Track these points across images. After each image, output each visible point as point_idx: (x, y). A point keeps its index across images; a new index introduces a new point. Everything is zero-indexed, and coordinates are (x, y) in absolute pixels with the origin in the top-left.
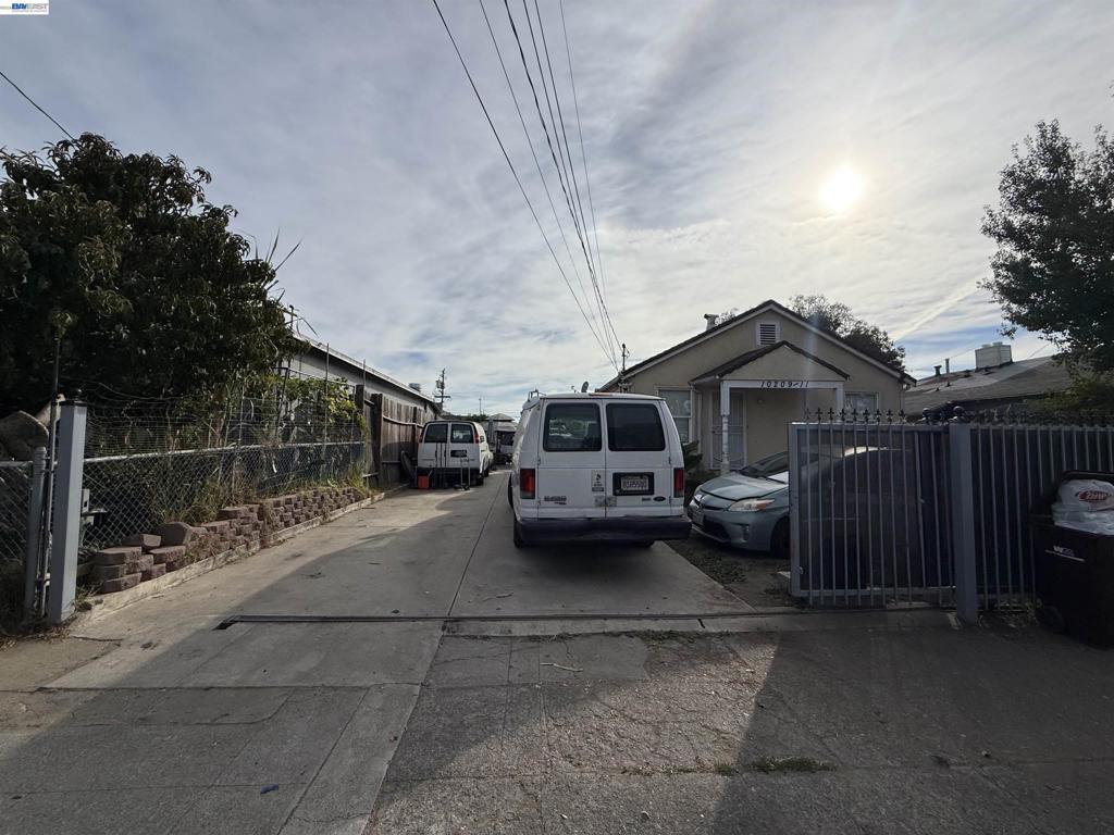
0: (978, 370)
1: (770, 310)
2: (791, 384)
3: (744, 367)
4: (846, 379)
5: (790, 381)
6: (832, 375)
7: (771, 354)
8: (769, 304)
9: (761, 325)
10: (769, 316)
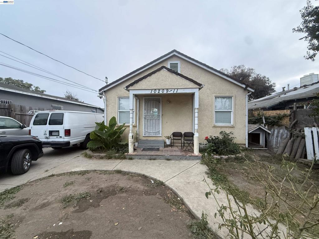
0: (301, 87)
1: (175, 55)
2: (168, 91)
3: (140, 83)
4: (200, 86)
5: (167, 89)
6: (192, 85)
7: (156, 74)
8: (173, 52)
9: (170, 64)
10: (174, 58)
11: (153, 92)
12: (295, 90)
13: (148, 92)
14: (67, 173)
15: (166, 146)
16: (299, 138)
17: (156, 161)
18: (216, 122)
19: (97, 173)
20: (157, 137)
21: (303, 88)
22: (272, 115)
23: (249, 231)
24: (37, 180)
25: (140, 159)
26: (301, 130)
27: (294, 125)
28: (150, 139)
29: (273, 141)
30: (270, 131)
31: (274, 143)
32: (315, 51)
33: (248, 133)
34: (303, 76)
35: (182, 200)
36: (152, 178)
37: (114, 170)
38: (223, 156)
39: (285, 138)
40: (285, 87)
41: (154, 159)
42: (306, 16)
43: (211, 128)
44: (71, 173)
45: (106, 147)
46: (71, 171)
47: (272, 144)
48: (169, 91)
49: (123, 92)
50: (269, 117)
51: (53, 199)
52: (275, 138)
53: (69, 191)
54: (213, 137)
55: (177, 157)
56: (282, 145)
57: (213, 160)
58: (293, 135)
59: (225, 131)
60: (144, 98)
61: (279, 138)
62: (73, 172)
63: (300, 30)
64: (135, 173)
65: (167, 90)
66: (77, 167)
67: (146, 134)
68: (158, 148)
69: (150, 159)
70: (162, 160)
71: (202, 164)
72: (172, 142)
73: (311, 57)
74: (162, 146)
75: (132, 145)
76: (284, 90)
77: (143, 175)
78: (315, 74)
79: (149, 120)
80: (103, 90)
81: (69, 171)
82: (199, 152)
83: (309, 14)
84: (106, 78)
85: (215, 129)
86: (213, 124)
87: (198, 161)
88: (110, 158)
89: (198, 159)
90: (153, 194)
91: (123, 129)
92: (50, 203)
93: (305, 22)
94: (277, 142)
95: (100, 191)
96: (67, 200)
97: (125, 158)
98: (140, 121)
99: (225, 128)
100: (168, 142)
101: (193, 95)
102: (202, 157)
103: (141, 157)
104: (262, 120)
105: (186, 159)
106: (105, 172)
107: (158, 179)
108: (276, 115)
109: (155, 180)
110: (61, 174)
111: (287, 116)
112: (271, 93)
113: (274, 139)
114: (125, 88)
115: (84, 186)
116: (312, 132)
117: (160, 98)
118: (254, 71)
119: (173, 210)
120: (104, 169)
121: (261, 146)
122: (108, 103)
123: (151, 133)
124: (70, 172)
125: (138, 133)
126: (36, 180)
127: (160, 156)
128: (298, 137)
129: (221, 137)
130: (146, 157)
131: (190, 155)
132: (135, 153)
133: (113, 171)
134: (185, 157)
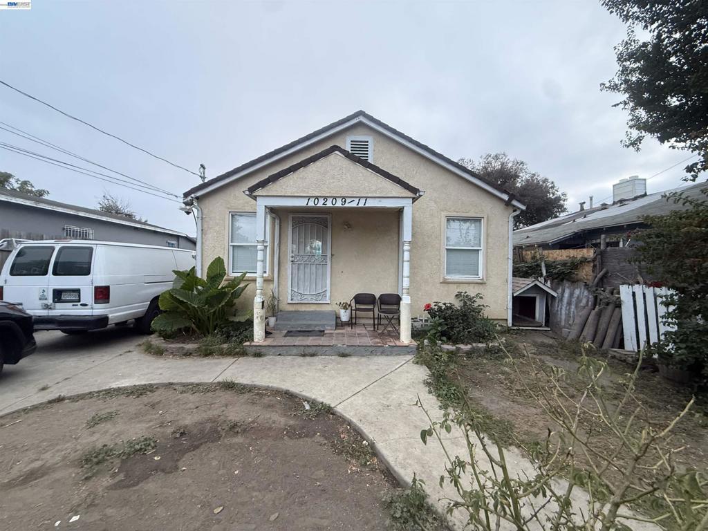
1: (360, 122)
2: (345, 201)
3: (282, 181)
4: (416, 194)
5: (344, 198)
6: (397, 190)
7: (318, 163)
8: (358, 116)
9: (352, 141)
10: (360, 130)
11: (311, 204)
12: (603, 209)
13: (301, 203)
14: (98, 392)
15: (340, 324)
16: (610, 308)
17: (316, 359)
18: (449, 272)
19: (175, 389)
20: (320, 305)
21: (619, 205)
22: (559, 258)
23: (512, 516)
24: (18, 411)
25: (279, 355)
26: (614, 289)
27: (602, 279)
28: (303, 308)
29: (561, 314)
30: (555, 291)
31: (563, 317)
32: (641, 132)
33: (513, 297)
34: (618, 182)
35: (372, 445)
36: (307, 397)
37: (216, 381)
38: (462, 346)
39: (584, 307)
40: (584, 203)
41: (313, 355)
42: (625, 60)
43: (438, 285)
44: (110, 393)
45: (198, 327)
46: (107, 388)
47: (559, 320)
48: (348, 200)
49: (241, 201)
50: (554, 262)
51: (58, 458)
52: (565, 306)
53: (101, 437)
54: (441, 305)
55: (363, 350)
56: (578, 321)
57: (440, 354)
58: (598, 300)
59: (466, 293)
60: (291, 216)
61: (573, 307)
62: (115, 390)
63: (615, 87)
64: (267, 389)
65: (343, 200)
66: (123, 377)
67: (295, 298)
68: (322, 329)
69: (304, 355)
70: (329, 355)
71: (417, 363)
72: (354, 316)
73: (633, 144)
74: (331, 326)
75: (261, 323)
76: (582, 209)
77: (287, 392)
78: (640, 177)
79: (302, 267)
80: (193, 195)
81: (104, 388)
82: (412, 337)
83: (632, 56)
84: (202, 166)
85: (446, 287)
86: (442, 276)
87: (409, 357)
88: (208, 353)
89: (409, 353)
90: (307, 436)
91: (242, 285)
92: (49, 468)
93: (624, 71)
94: (568, 315)
95: (182, 434)
96: (95, 460)
97: (244, 354)
98: (282, 268)
99: (467, 285)
100: (345, 316)
101: (399, 212)
102: (418, 348)
103: (281, 351)
104: (541, 270)
105: (383, 353)
106: (195, 388)
107: (320, 400)
108: (568, 259)
109: (313, 403)
110: (83, 394)
111: (589, 262)
112: (558, 214)
113: (564, 308)
114: (247, 193)
115: (140, 422)
116: (634, 294)
117: (328, 217)
118: (525, 167)
119: (351, 470)
120: (192, 381)
121: (538, 323)
122: (205, 226)
123: (306, 297)
124: (105, 390)
125: (276, 295)
126: (14, 412)
127: (325, 349)
128: (608, 304)
129: (457, 305)
130: (295, 351)
131: (393, 344)
132: (269, 342)
133: (214, 383)
134: (381, 349)
